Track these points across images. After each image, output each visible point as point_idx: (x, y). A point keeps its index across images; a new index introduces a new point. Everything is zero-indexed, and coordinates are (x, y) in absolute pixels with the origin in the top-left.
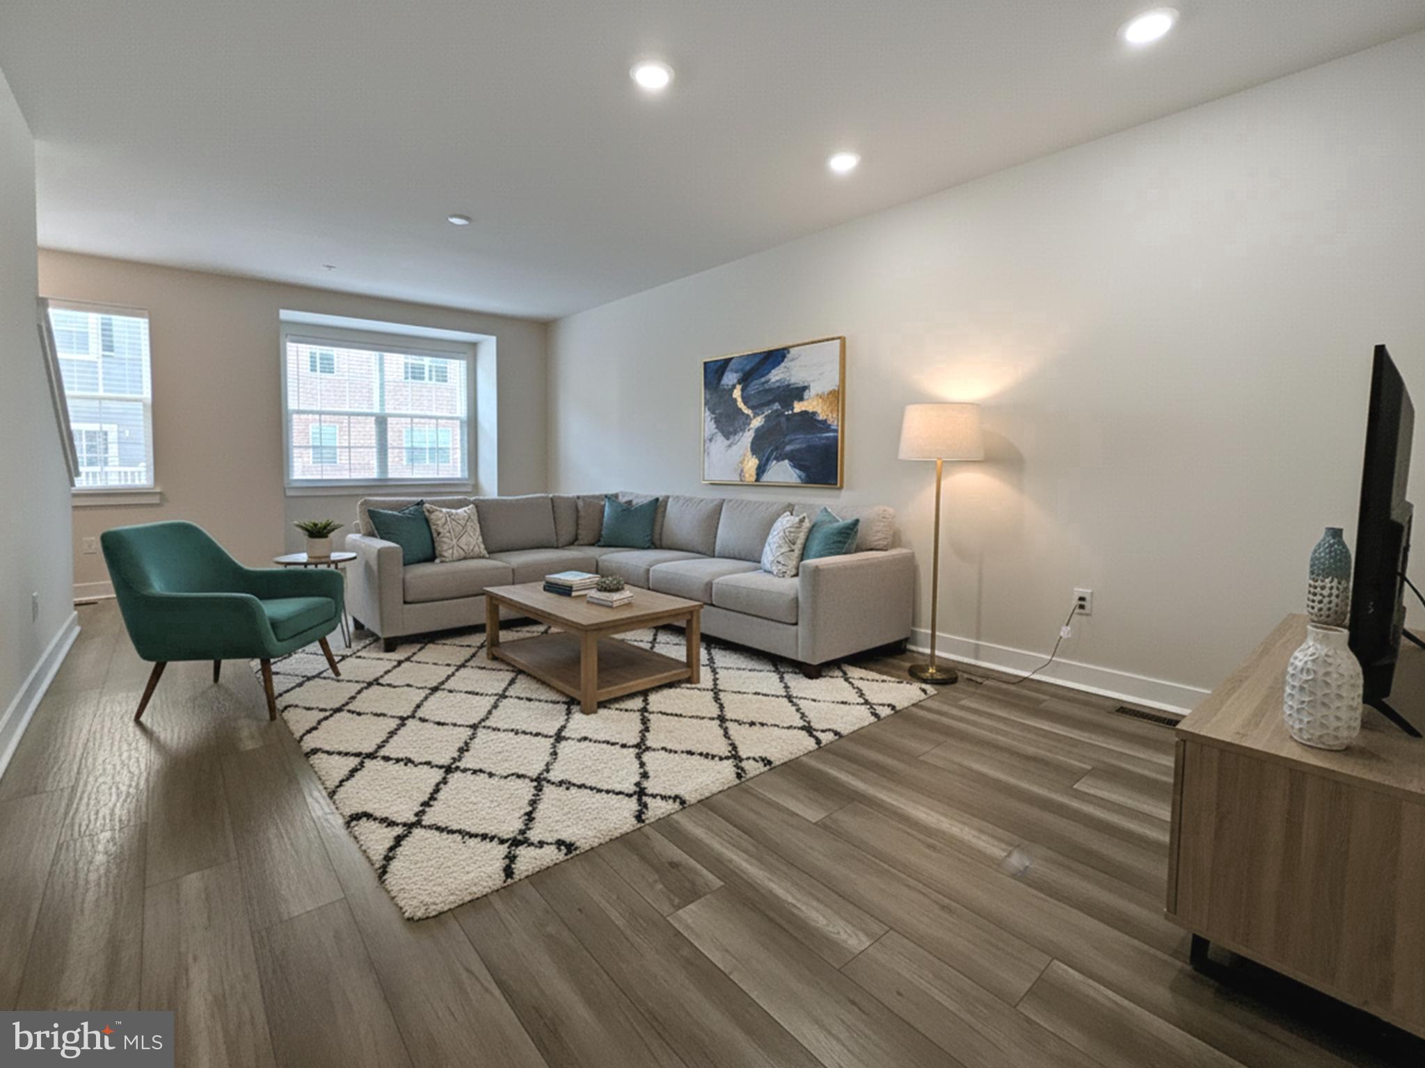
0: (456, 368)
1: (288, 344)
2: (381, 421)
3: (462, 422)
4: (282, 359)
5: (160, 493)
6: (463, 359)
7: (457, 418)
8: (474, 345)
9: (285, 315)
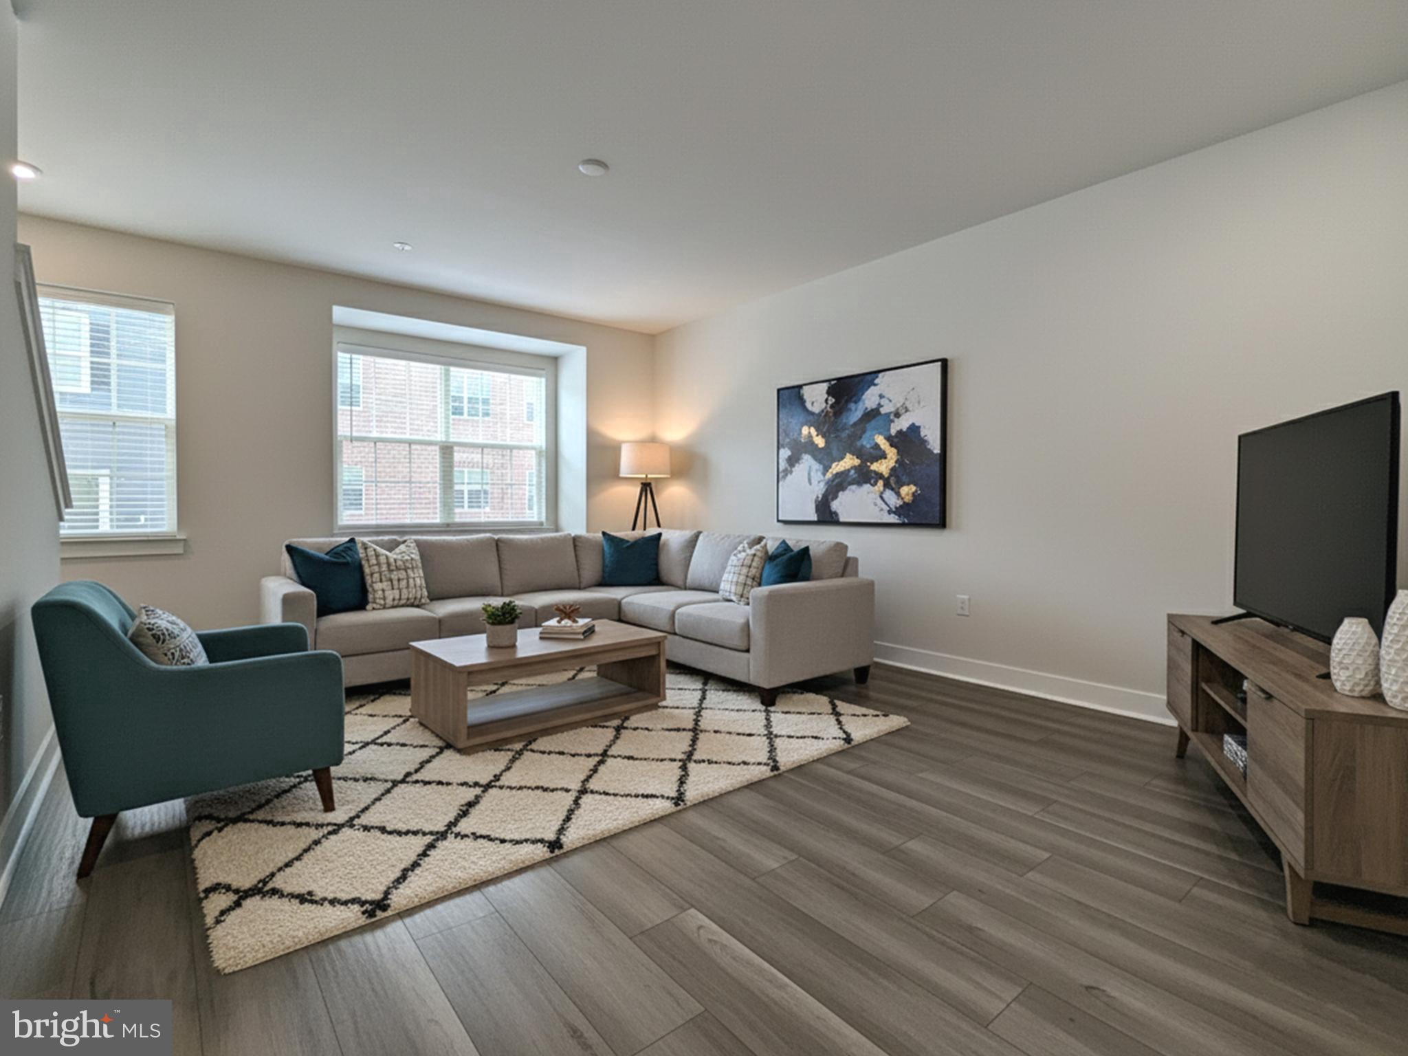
0: (533, 388)
1: (340, 354)
2: (447, 450)
3: (539, 453)
4: (334, 373)
5: (184, 540)
6: (540, 376)
7: (533, 448)
8: (554, 360)
9: (341, 314)
